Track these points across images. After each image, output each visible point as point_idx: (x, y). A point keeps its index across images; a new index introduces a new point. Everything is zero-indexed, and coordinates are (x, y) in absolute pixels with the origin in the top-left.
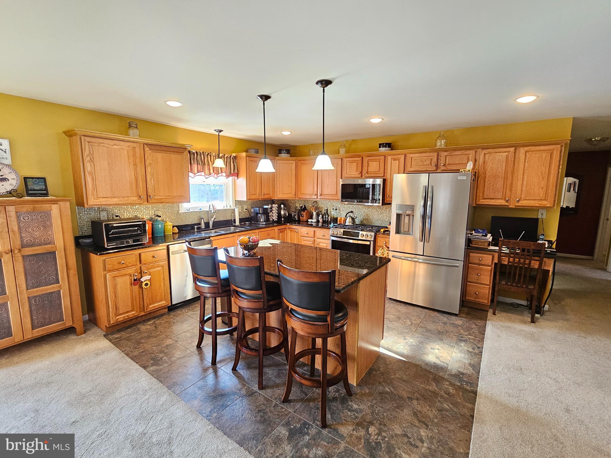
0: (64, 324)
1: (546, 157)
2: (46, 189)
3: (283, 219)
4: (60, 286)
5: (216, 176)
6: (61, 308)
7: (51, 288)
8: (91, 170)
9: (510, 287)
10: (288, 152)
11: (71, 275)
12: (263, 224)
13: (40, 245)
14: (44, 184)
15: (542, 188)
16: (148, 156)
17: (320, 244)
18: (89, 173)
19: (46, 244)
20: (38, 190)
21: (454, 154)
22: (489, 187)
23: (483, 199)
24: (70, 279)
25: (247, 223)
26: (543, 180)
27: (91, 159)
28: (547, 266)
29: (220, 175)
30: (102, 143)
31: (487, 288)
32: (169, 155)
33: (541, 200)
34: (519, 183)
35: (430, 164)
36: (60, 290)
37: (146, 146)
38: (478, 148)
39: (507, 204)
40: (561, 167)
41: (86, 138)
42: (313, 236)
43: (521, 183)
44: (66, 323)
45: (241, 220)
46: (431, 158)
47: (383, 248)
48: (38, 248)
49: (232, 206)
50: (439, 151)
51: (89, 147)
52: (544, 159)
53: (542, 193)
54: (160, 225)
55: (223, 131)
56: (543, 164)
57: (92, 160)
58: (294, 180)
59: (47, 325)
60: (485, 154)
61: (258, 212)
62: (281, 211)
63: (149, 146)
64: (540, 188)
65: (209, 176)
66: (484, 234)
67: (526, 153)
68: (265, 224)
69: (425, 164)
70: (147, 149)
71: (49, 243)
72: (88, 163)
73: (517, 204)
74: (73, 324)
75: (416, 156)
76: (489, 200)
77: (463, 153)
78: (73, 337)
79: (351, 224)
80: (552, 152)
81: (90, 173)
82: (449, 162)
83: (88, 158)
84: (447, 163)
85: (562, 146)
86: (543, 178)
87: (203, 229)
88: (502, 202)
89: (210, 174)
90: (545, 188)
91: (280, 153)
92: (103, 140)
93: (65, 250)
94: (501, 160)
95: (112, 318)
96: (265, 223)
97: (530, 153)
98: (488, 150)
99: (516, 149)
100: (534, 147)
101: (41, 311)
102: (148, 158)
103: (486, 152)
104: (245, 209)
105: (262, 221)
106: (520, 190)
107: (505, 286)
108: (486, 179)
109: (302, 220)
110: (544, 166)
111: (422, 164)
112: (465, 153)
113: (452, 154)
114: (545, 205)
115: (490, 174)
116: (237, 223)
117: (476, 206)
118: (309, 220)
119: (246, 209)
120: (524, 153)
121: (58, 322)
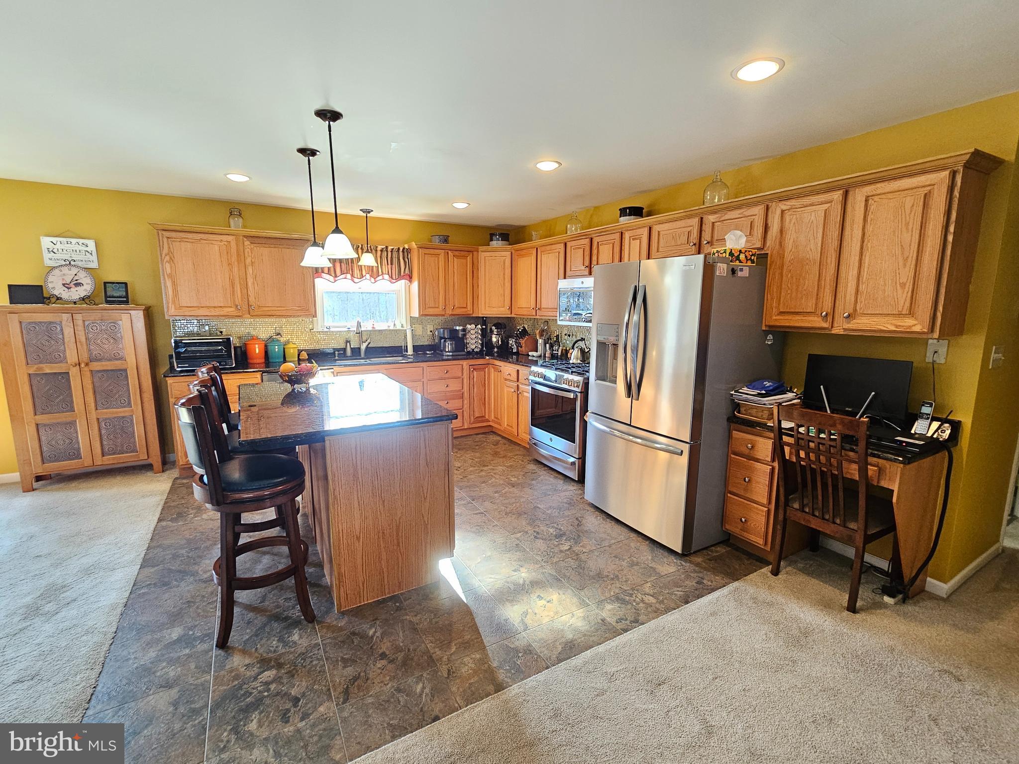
0: (138, 456)
1: (913, 206)
2: (127, 296)
3: (496, 350)
4: (132, 411)
5: (373, 280)
6: (134, 436)
7: (122, 412)
8: (171, 272)
9: (807, 517)
10: (505, 237)
11: (146, 400)
12: (448, 356)
13: (110, 360)
14: (124, 289)
15: (903, 285)
16: (248, 253)
17: (524, 393)
18: (168, 276)
19: (117, 359)
20: (117, 297)
21: (727, 217)
22: (789, 285)
23: (778, 315)
24: (144, 404)
25: (428, 352)
26: (905, 265)
27: (171, 258)
28: (888, 478)
29: (381, 277)
30: (185, 238)
31: (762, 511)
32: (280, 249)
33: (900, 315)
34: (850, 274)
35: (686, 242)
36: (132, 416)
37: (246, 239)
38: (771, 200)
39: (825, 325)
40: (952, 229)
41: (164, 233)
42: (516, 380)
43: (855, 272)
44: (140, 455)
45: (415, 348)
46: (689, 229)
48: (108, 363)
49: (405, 325)
50: (702, 213)
51: (168, 244)
52: (908, 211)
53: (903, 299)
54: (276, 347)
55: (372, 211)
56: (907, 224)
57: (172, 260)
58: (508, 285)
59: (119, 454)
60: (783, 211)
61: (442, 336)
62: (491, 337)
63: (250, 239)
64: (898, 285)
65: (360, 280)
66: (764, 392)
67: (867, 201)
68: (452, 356)
69: (679, 243)
70: (247, 243)
71: (121, 359)
72: (167, 264)
73: (846, 326)
74: (148, 457)
76: (790, 317)
77: (742, 213)
78: (150, 474)
80: (930, 192)
81: (170, 276)
82: (717, 236)
83: (167, 258)
84: (715, 238)
85: (954, 174)
86: (905, 260)
87: (347, 357)
88: (816, 322)
89: (363, 277)
90: (909, 286)
91: (491, 240)
92: (186, 234)
93: (137, 368)
94: (815, 222)
95: (182, 458)
96: (451, 354)
97: (876, 198)
98: (793, 202)
99: (846, 194)
100: (886, 183)
101: (112, 437)
102: (249, 256)
103: (784, 207)
104: (429, 331)
105: (447, 350)
106: (853, 292)
107: (799, 514)
108: (785, 267)
110: (907, 229)
113: (723, 219)
114: (910, 327)
115: (792, 257)
116: (410, 351)
117: (767, 329)
119: (431, 331)
120: (864, 199)
121: (131, 452)
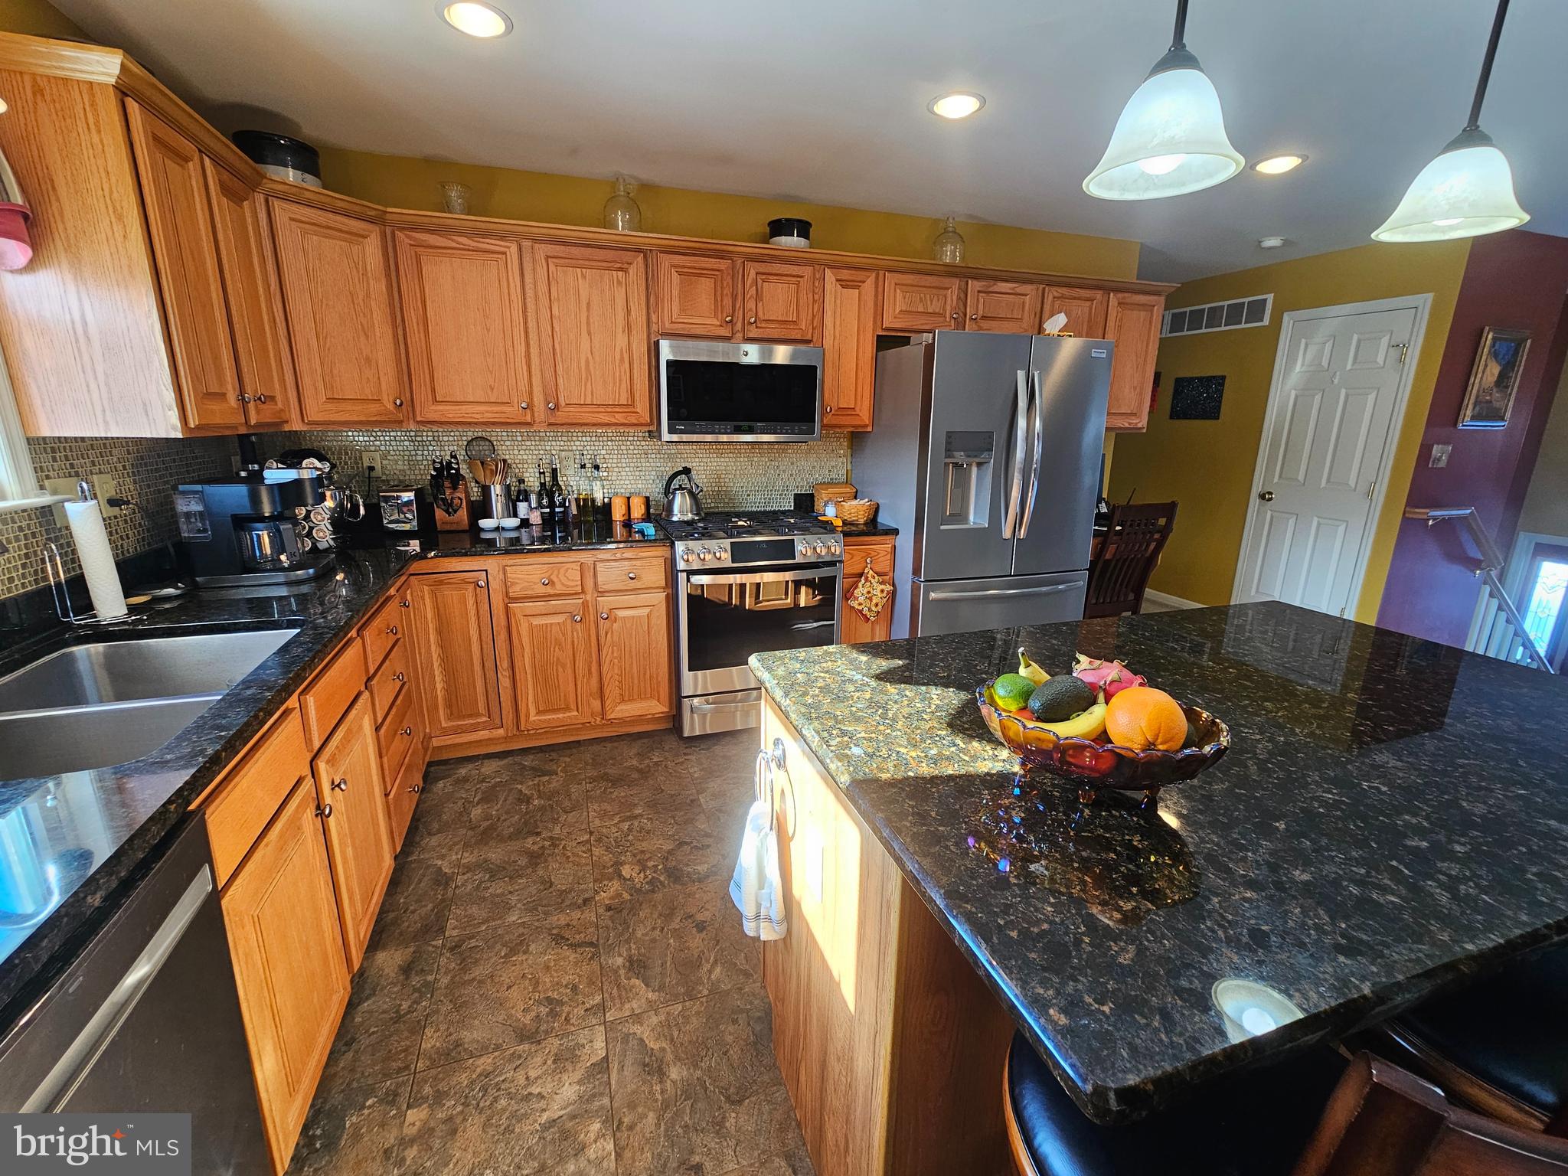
47: (867, 580)
75: (909, 282)
79: (690, 516)
109: (448, 527)
111: (921, 309)
112: (1018, 290)
118: (484, 523)
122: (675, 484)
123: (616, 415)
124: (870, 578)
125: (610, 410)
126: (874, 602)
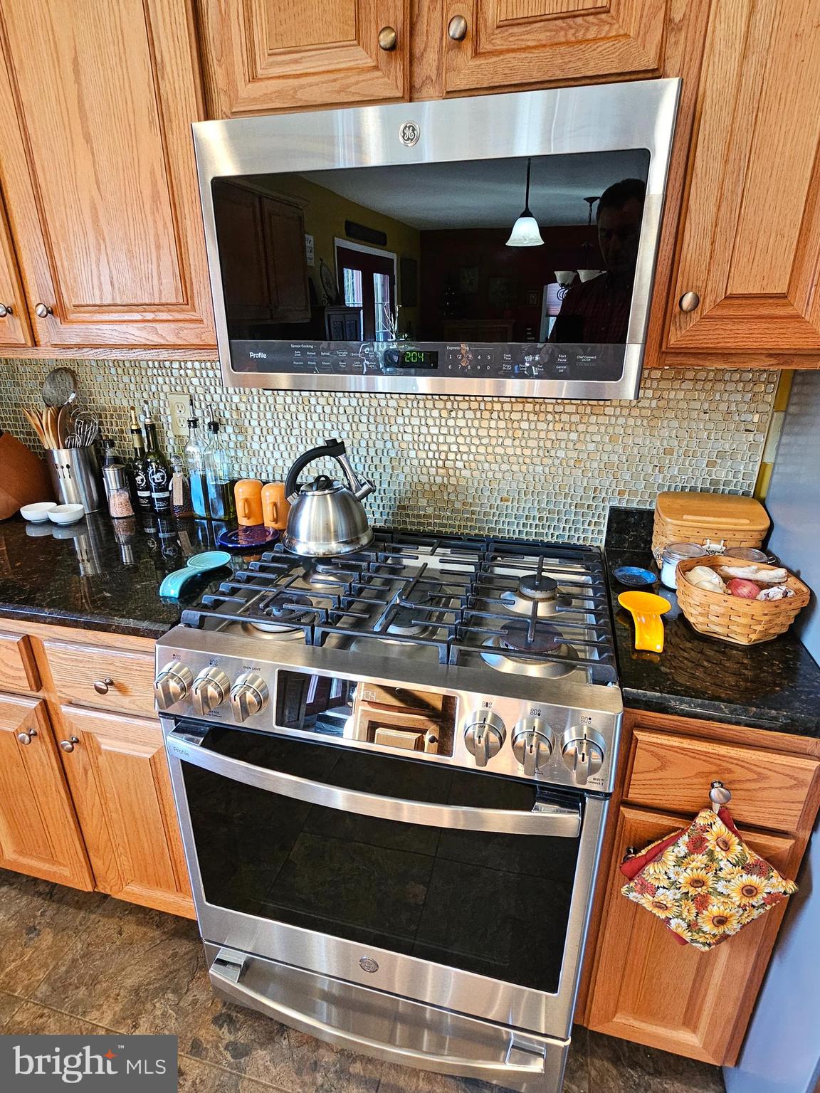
118: (32, 511)
122: (308, 474)
123: (157, 325)
124: (711, 845)
125: (150, 316)
126: (715, 908)
